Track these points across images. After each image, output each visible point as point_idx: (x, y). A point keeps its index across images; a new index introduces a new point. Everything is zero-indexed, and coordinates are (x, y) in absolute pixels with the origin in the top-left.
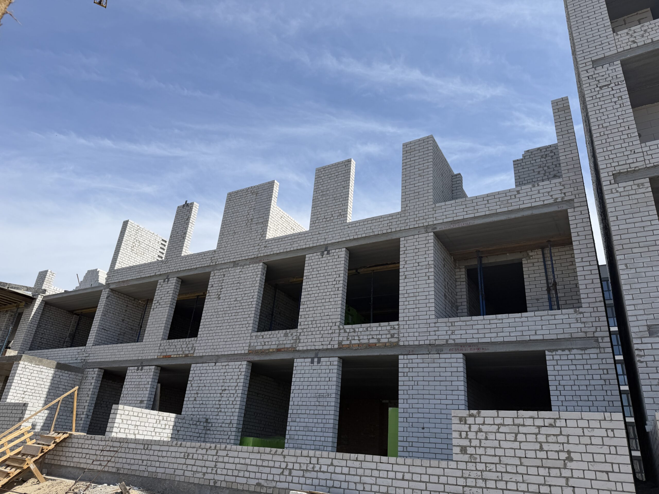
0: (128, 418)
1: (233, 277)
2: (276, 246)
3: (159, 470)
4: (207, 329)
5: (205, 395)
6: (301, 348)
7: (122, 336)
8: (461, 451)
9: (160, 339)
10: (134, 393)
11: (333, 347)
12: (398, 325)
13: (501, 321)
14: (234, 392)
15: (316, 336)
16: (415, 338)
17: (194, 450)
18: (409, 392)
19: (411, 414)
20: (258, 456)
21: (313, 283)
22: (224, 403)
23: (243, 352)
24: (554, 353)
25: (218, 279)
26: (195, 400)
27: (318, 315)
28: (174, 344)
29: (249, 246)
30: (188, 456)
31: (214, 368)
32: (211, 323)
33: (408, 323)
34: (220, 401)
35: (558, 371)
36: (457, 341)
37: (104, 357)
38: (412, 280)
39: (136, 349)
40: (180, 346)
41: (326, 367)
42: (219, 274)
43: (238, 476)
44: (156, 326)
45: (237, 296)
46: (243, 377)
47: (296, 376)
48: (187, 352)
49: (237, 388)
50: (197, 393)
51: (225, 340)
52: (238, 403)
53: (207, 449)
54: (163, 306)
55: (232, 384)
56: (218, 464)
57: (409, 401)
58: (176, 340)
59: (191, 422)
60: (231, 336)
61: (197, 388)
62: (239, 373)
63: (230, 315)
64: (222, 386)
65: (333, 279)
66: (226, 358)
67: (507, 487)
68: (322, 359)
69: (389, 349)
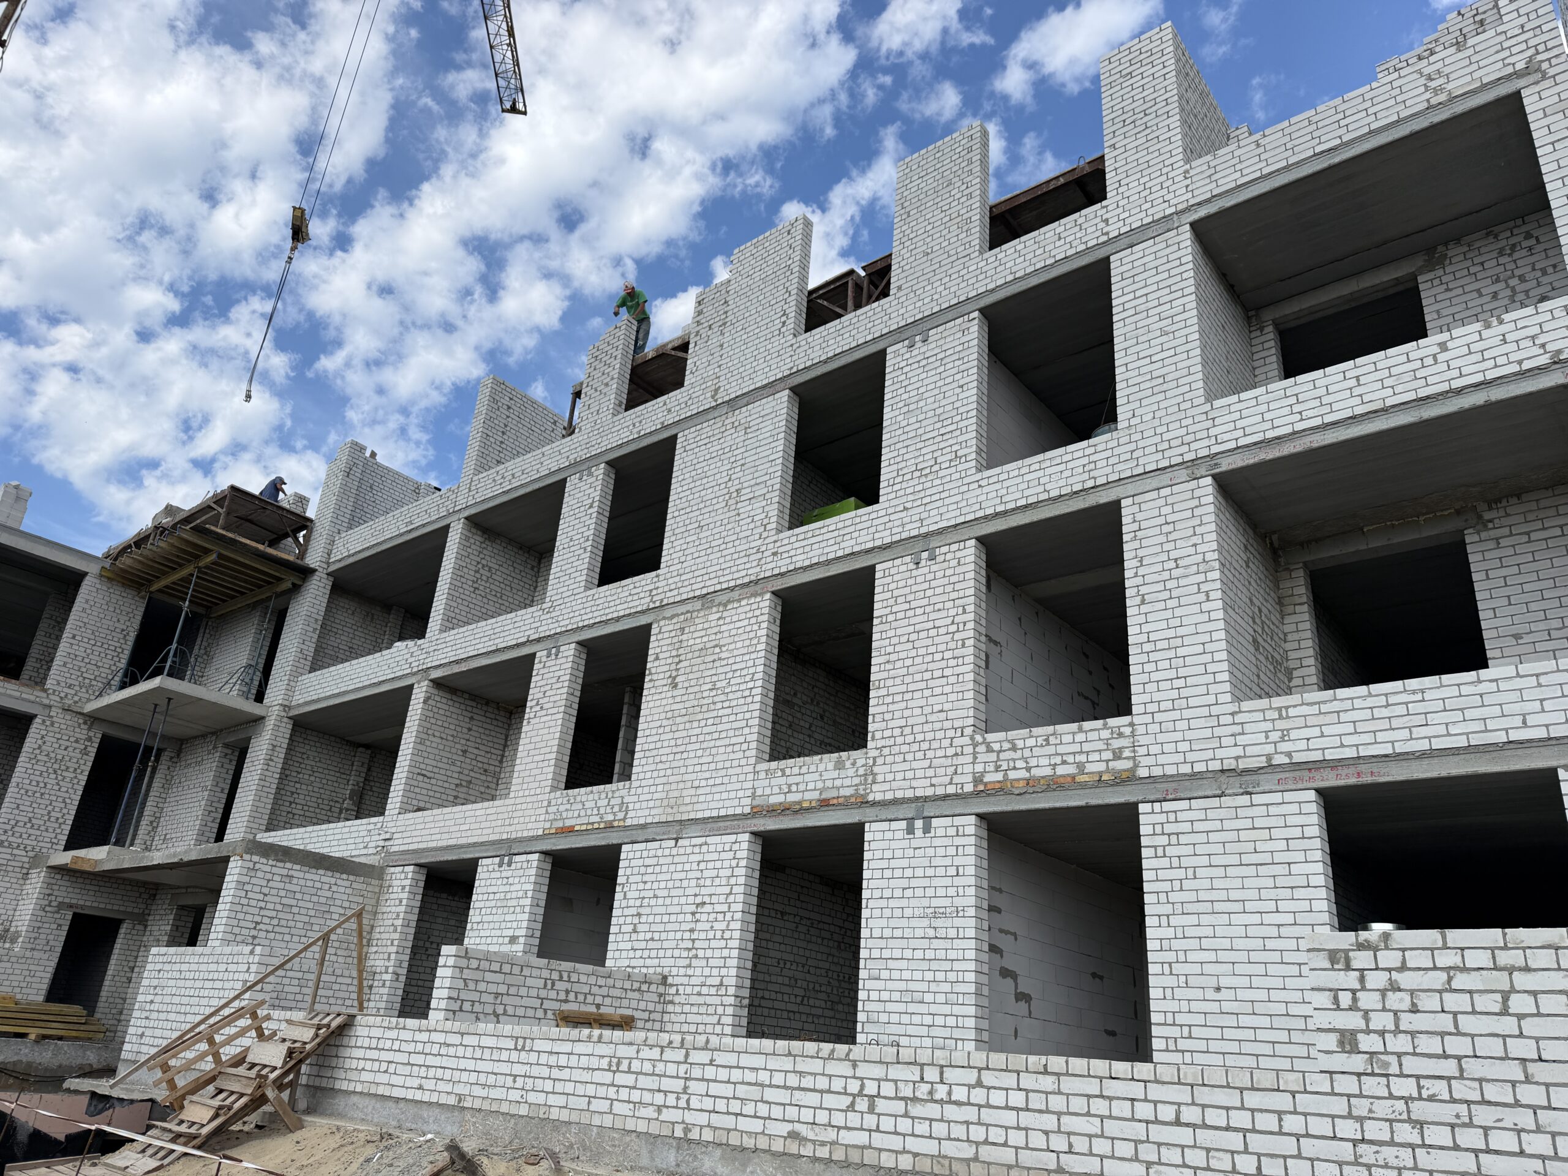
0: (478, 975)
1: (703, 633)
2: (800, 551)
3: (552, 1100)
4: (651, 760)
5: (658, 919)
6: (879, 797)
7: (464, 790)
8: (1341, 1043)
9: (548, 789)
10: (496, 919)
11: (959, 791)
12: (1132, 724)
13: (1419, 697)
14: (725, 908)
15: (915, 765)
16: (1177, 757)
17: (631, 1051)
18: (1173, 897)
19: (1181, 954)
20: (787, 1064)
21: (899, 632)
22: (703, 936)
23: (739, 811)
25: (669, 641)
26: (635, 931)
27: (918, 711)
28: (578, 799)
29: (736, 556)
30: (618, 1064)
31: (674, 851)
32: (659, 745)
33: (1158, 717)
34: (692, 931)
36: (1297, 758)
37: (425, 838)
38: (1162, 605)
39: (494, 817)
40: (592, 804)
41: (947, 841)
42: (671, 627)
43: (741, 1114)
44: (536, 758)
45: (715, 678)
46: (743, 871)
47: (873, 864)
48: (610, 817)
49: (731, 899)
50: (639, 915)
51: (696, 783)
52: (737, 934)
53: (662, 1047)
54: (550, 711)
55: (719, 890)
56: (690, 1083)
57: (1174, 921)
58: (583, 790)
59: (627, 985)
60: (707, 775)
61: (638, 903)
62: (734, 863)
63: (703, 723)
64: (696, 895)
65: (950, 620)
66: (699, 827)
67: (1487, 1144)
68: (935, 822)
69: (1110, 789)
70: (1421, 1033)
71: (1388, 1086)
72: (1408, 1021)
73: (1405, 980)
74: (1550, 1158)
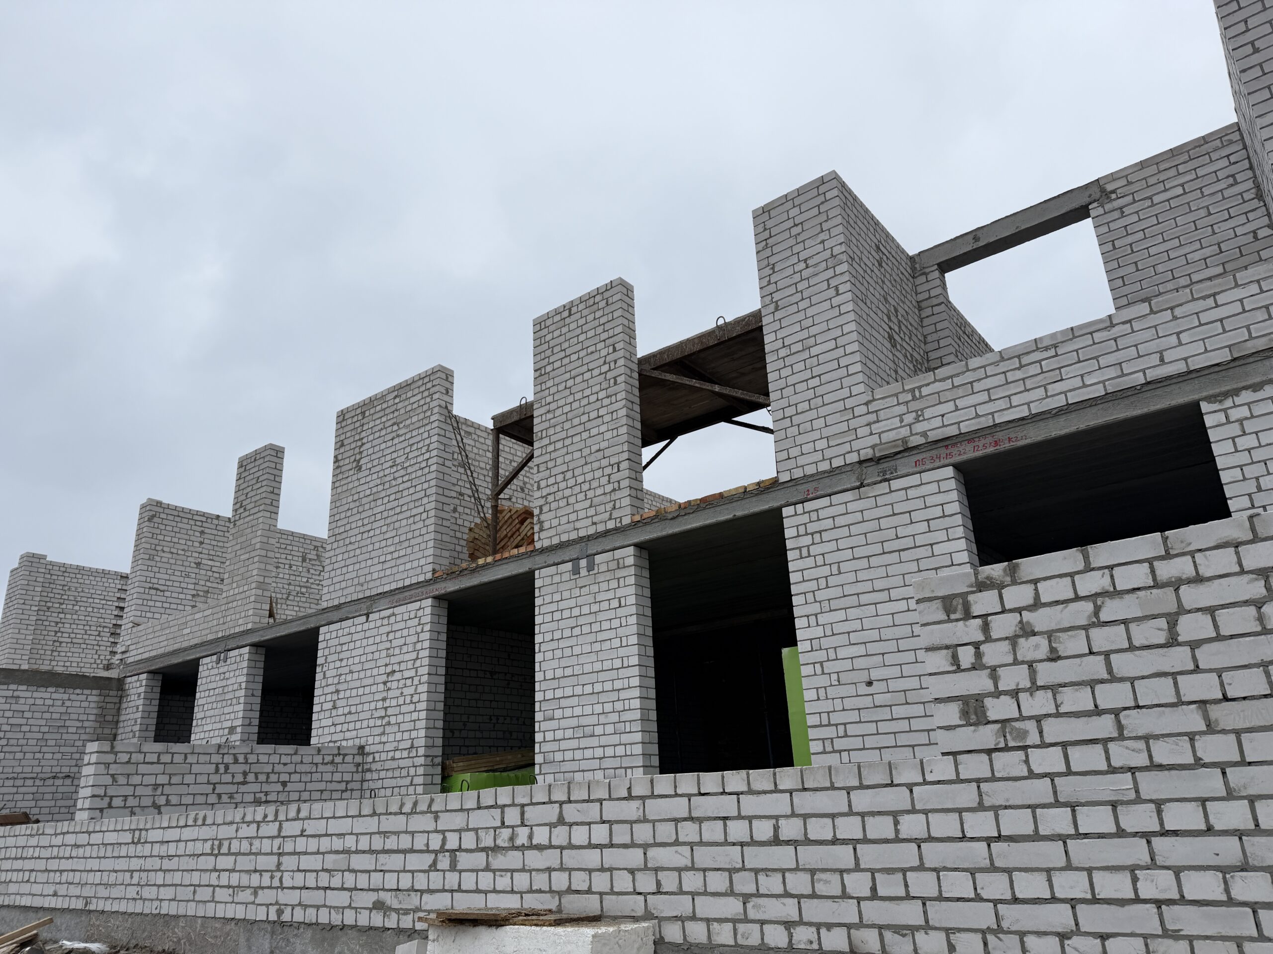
1: (382, 414)
3: (164, 893)
6: (546, 543)
8: (965, 714)
10: (216, 712)
11: (618, 525)
13: (1052, 352)
14: (412, 673)
15: (578, 507)
16: (818, 456)
17: (231, 831)
18: (820, 595)
19: (831, 652)
22: (394, 702)
23: (421, 578)
24: (1228, 403)
25: (352, 427)
26: (335, 707)
27: (577, 455)
30: (220, 846)
31: (366, 626)
34: (384, 699)
35: (1249, 450)
36: (933, 436)
37: (155, 647)
38: (794, 308)
39: (210, 618)
41: (608, 576)
43: (329, 888)
44: (242, 557)
45: (395, 455)
46: (427, 635)
47: (544, 609)
49: (418, 664)
51: (382, 559)
52: (424, 697)
53: (258, 823)
54: (252, 511)
55: (407, 657)
56: (284, 859)
57: (822, 619)
60: (392, 549)
61: (336, 680)
62: (419, 629)
63: (386, 500)
64: (386, 665)
65: (602, 361)
66: (387, 600)
67: (1162, 824)
68: (598, 559)
69: (754, 499)
70: (1064, 685)
71: (1027, 761)
72: (1047, 673)
73: (1040, 620)
74: (1248, 833)
